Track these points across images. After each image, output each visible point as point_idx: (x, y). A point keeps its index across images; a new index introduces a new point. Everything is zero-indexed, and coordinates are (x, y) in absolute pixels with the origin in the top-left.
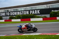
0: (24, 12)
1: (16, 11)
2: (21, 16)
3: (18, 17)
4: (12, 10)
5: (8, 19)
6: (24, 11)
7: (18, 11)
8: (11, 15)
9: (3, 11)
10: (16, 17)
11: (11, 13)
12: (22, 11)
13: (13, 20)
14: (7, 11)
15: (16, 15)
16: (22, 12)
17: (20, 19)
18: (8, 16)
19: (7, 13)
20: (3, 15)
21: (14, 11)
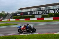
0: (56, 11)
1: (48, 10)
2: (53, 14)
3: (50, 15)
4: (44, 8)
5: (40, 18)
6: (56, 9)
7: (51, 10)
8: (43, 13)
9: (35, 9)
10: (48, 15)
11: (43, 11)
12: (54, 9)
13: (45, 19)
14: (39, 10)
15: (49, 13)
16: (54, 11)
17: (52, 18)
18: (40, 14)
19: (39, 11)
20: (35, 13)
21: (46, 9)
